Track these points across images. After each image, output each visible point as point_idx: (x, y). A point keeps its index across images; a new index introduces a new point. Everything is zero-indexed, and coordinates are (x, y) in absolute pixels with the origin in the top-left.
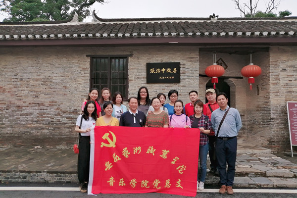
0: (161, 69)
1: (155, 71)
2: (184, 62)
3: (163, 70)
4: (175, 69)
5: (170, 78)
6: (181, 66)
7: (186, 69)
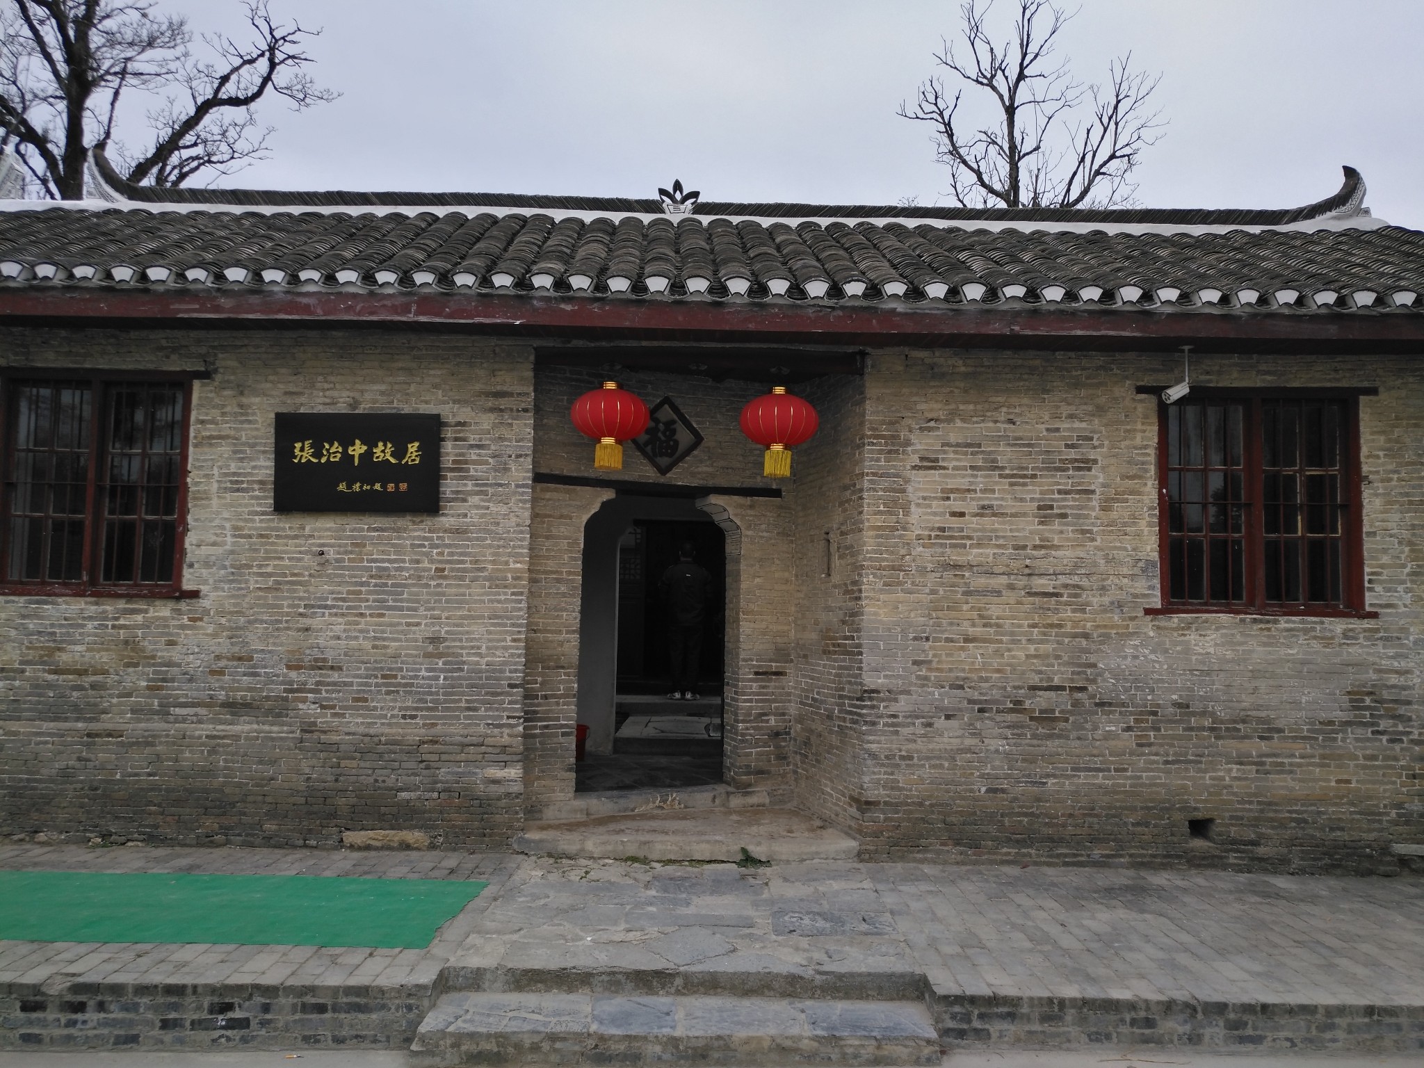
0: (347, 443)
1: (318, 454)
2: (464, 414)
3: (358, 449)
4: (413, 448)
5: (391, 487)
6: (449, 433)
7: (472, 446)
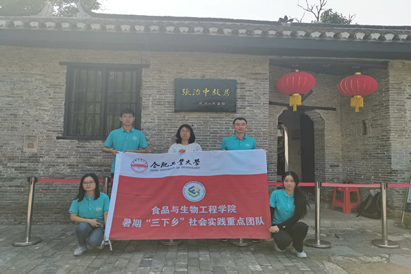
0: (202, 89)
1: (191, 93)
2: (244, 80)
3: (206, 91)
4: (227, 91)
5: (219, 104)
6: (238, 86)
7: (247, 91)
